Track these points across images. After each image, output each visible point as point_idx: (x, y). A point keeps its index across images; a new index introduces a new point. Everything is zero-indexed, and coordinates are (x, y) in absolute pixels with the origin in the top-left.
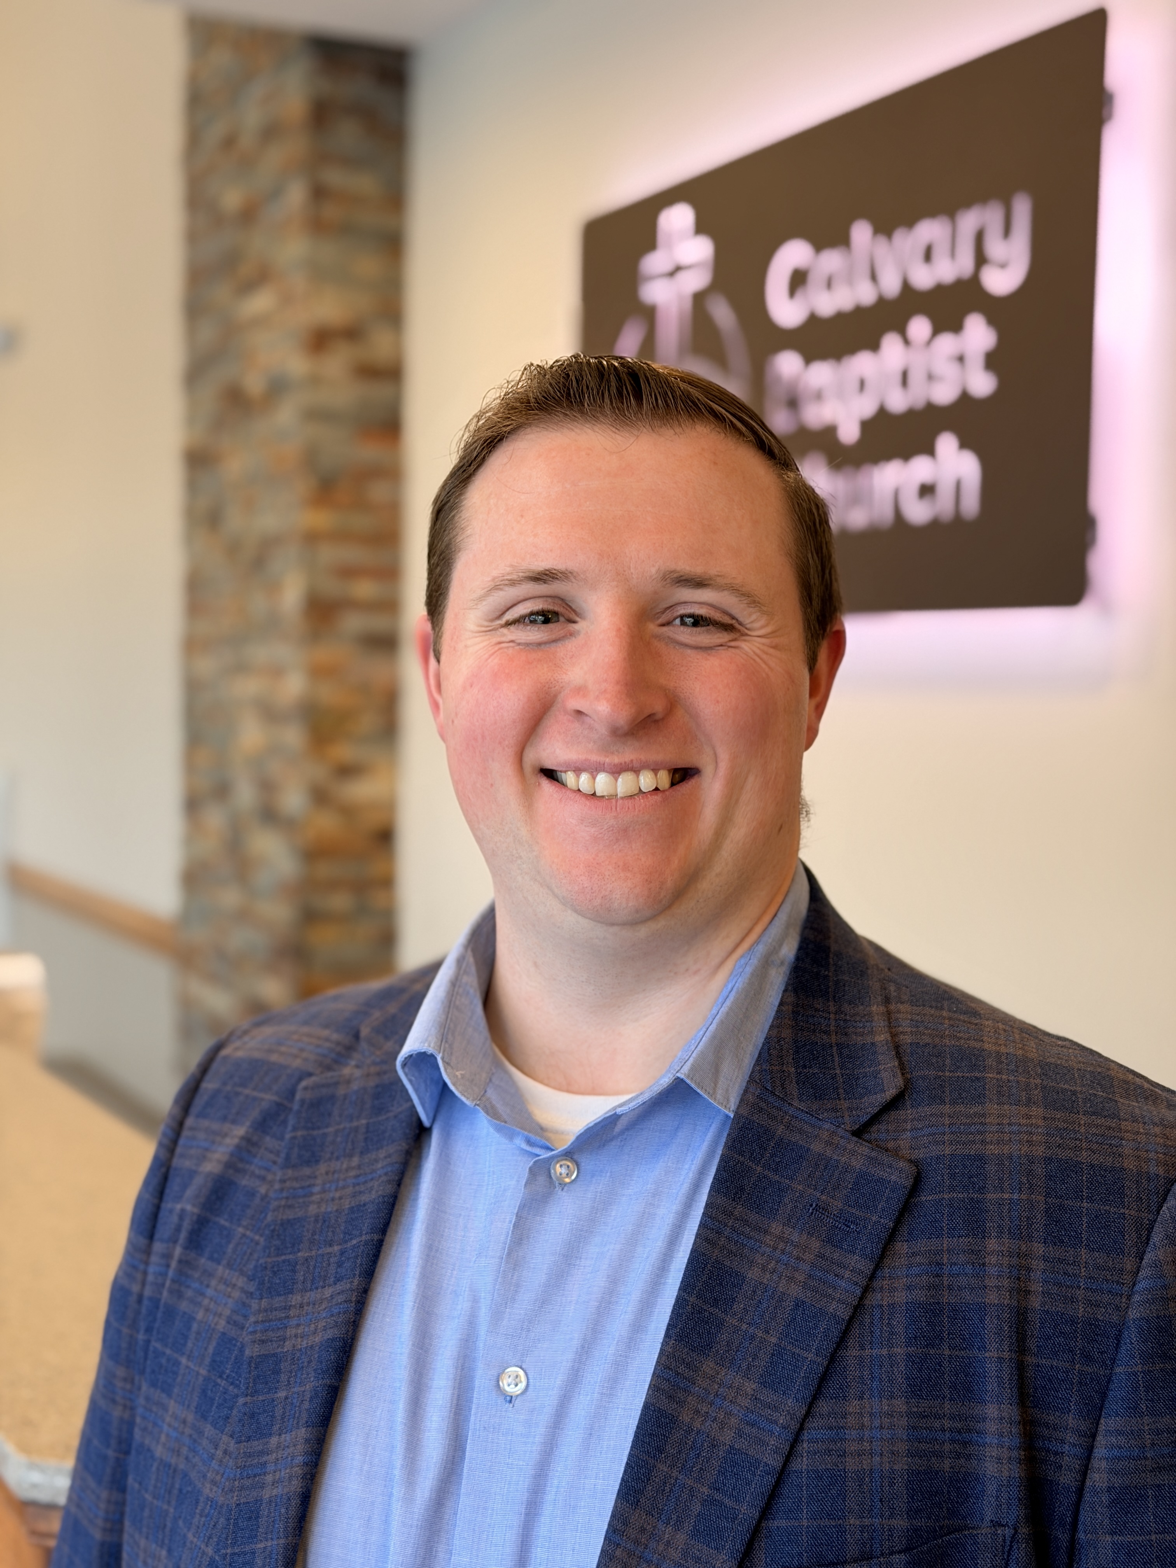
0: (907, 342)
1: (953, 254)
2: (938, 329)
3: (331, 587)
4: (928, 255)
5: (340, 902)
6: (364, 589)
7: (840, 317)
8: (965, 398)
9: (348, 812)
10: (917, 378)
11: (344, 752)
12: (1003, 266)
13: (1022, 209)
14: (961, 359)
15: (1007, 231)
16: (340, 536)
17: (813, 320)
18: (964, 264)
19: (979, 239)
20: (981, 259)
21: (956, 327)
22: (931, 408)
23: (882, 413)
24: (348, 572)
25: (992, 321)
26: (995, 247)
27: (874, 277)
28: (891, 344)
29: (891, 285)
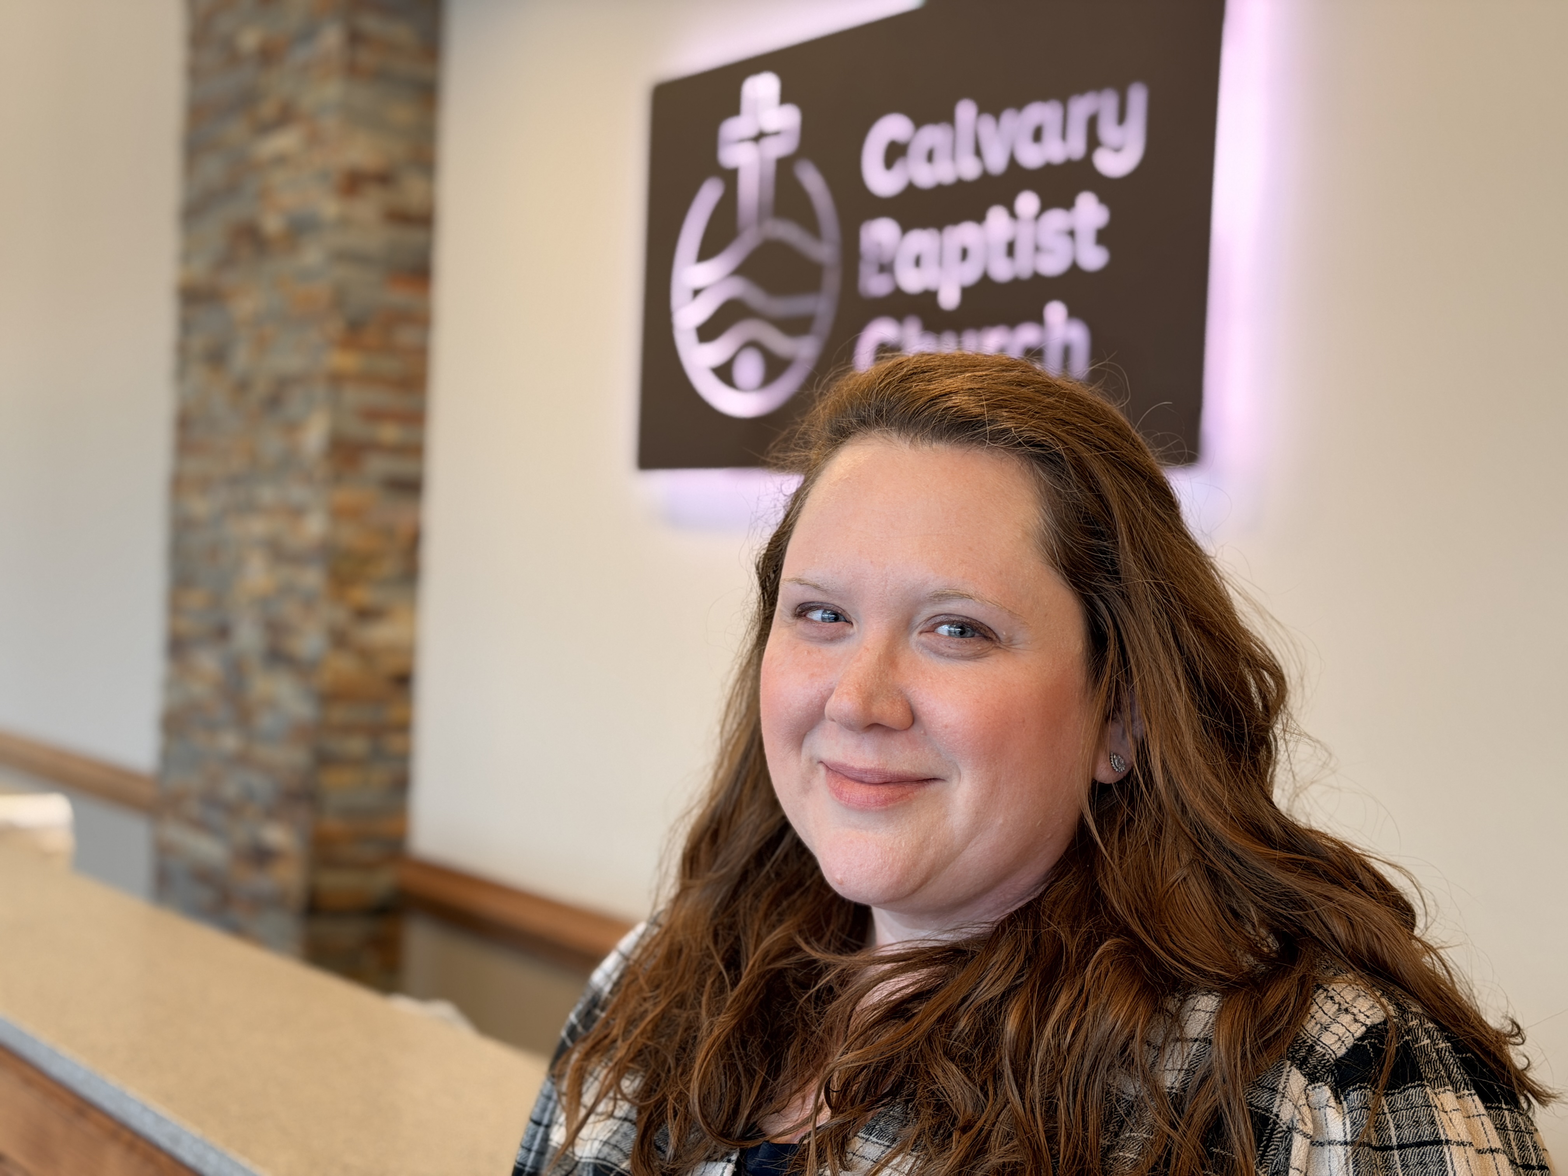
0: (1013, 214)
1: (1064, 135)
2: (1045, 206)
3: (356, 429)
4: (1038, 135)
5: (356, 745)
6: (389, 433)
7: (940, 189)
8: (1075, 269)
9: (366, 655)
10: (1024, 250)
11: (363, 595)
12: (1117, 150)
13: (1138, 97)
14: (1072, 234)
15: (1122, 117)
16: (366, 378)
17: (911, 190)
18: (1076, 147)
19: (1092, 124)
20: (1093, 142)
21: (1068, 204)
22: (1037, 278)
23: (985, 281)
24: (374, 415)
25: (1103, 199)
26: (1108, 131)
27: (978, 152)
28: (997, 216)
29: (997, 162)
